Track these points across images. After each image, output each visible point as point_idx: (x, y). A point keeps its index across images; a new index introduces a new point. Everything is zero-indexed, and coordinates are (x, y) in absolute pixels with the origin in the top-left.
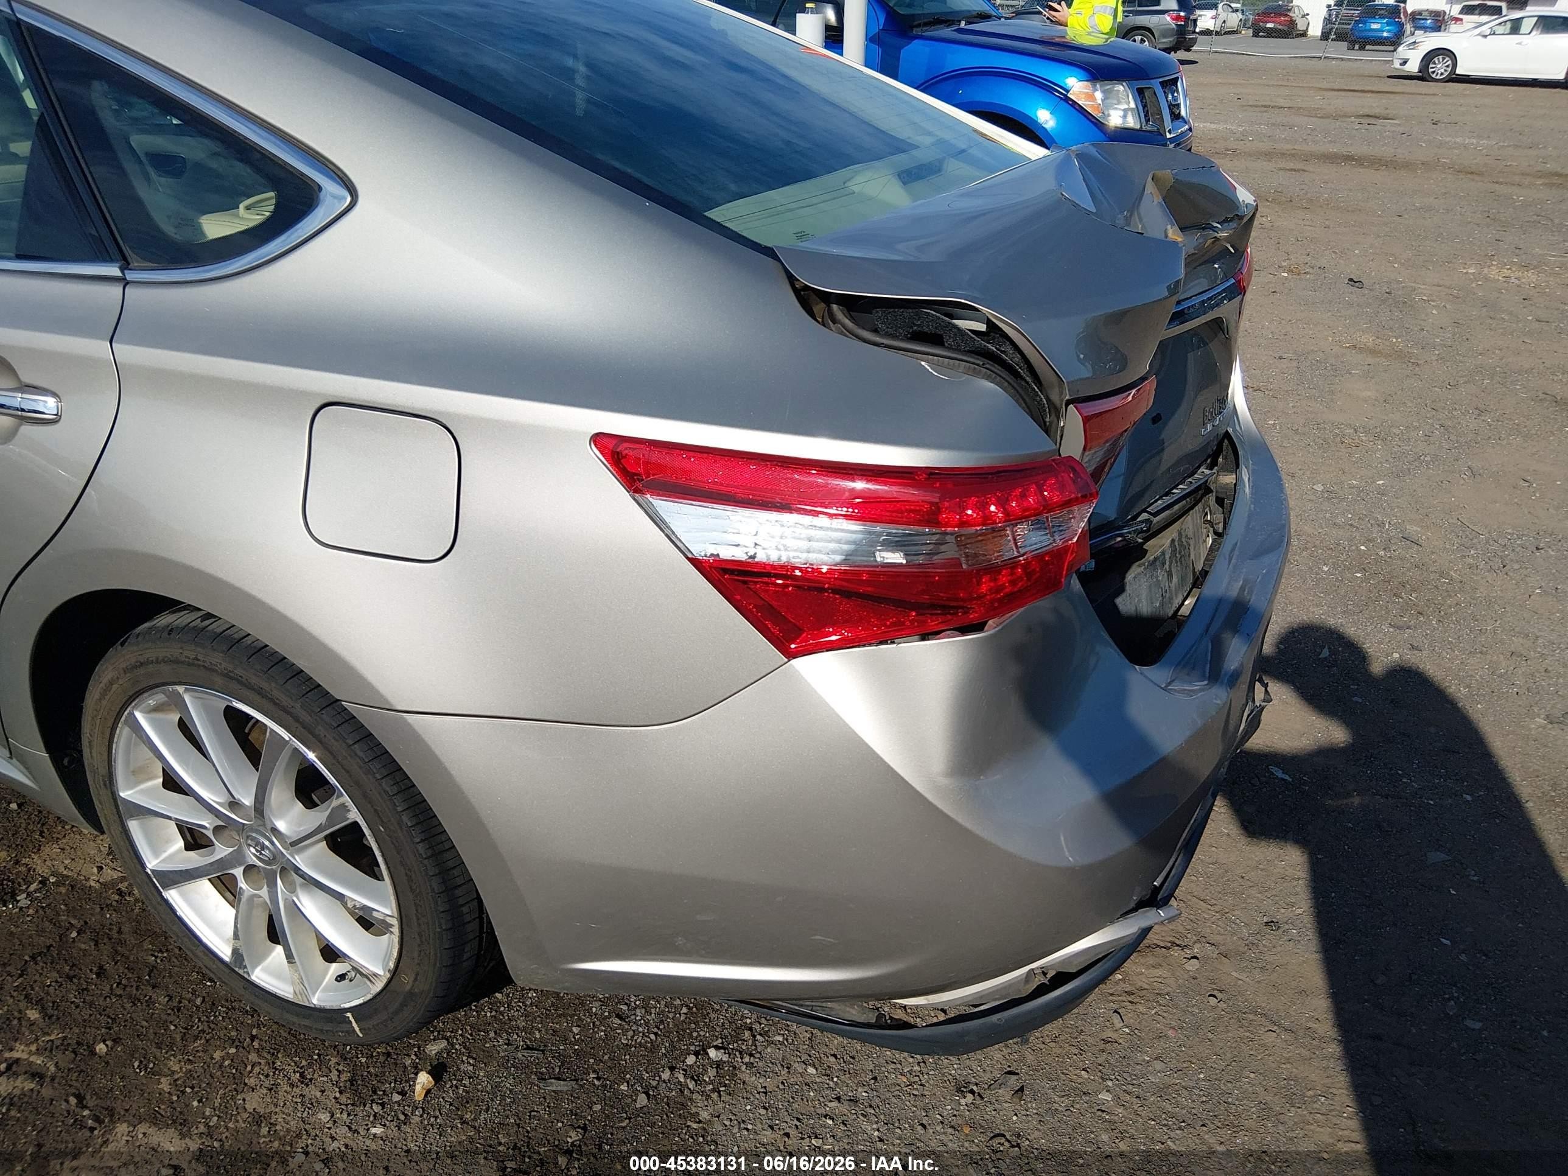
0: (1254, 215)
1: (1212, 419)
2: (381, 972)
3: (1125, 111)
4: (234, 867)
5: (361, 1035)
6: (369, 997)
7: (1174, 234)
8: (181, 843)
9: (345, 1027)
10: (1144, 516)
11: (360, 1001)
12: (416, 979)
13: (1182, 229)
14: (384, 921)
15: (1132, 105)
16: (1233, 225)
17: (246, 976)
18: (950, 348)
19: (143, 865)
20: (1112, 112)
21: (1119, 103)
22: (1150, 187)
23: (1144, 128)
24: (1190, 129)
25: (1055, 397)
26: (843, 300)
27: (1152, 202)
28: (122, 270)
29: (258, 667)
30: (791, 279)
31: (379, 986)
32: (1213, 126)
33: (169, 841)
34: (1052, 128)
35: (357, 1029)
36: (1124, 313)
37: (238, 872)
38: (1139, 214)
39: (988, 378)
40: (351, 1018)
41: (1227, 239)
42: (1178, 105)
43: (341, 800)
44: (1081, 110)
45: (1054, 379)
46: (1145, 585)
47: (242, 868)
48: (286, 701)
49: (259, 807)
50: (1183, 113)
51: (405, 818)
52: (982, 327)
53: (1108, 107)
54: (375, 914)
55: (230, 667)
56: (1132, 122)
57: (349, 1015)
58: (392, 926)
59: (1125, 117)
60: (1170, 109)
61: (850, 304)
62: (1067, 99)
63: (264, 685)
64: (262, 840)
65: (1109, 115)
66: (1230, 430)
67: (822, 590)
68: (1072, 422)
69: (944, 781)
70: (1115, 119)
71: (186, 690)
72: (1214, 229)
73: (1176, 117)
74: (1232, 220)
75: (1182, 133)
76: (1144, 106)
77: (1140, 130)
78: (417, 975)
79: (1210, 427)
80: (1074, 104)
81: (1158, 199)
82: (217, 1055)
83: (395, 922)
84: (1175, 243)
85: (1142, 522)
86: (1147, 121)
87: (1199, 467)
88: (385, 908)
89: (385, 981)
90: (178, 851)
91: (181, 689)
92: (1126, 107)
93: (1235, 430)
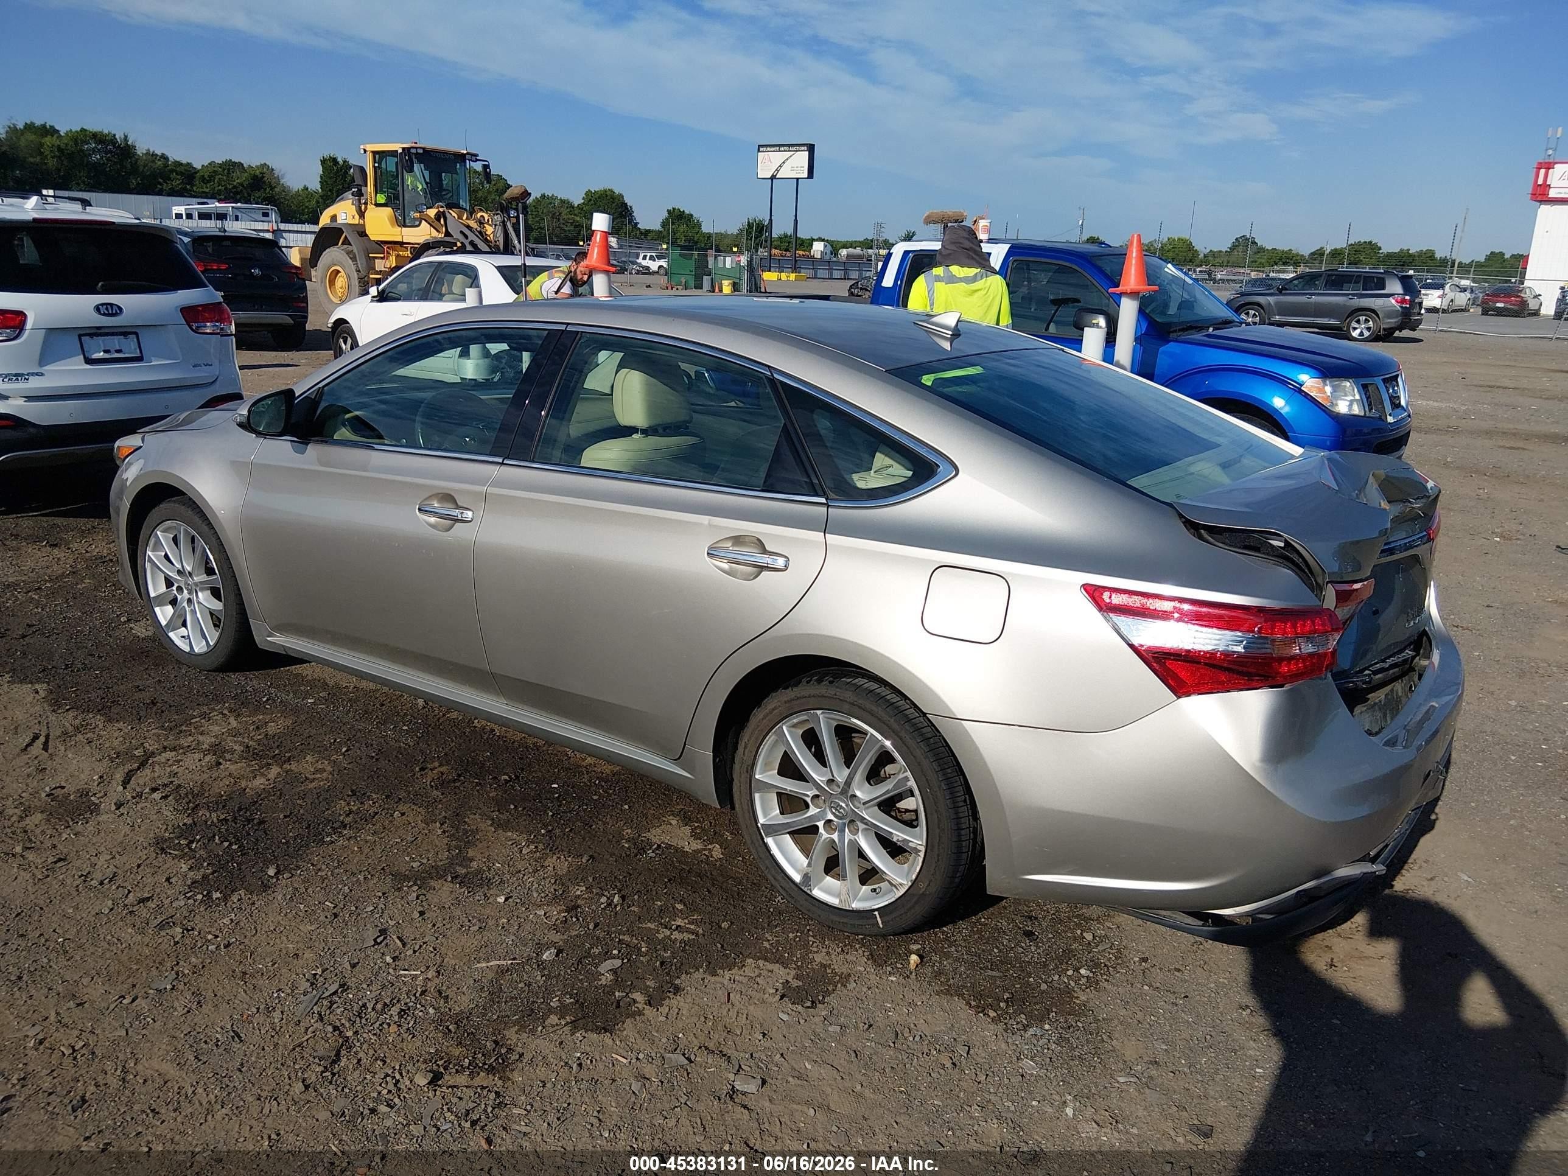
0: (1437, 496)
1: (1414, 619)
2: (905, 883)
3: (1351, 402)
4: (820, 821)
5: (881, 926)
6: (894, 899)
7: (1384, 505)
8: (778, 811)
9: (871, 921)
10: (1367, 672)
11: (887, 903)
12: (929, 885)
13: (1389, 502)
14: (915, 849)
15: (1357, 397)
16: (1424, 501)
17: (808, 892)
18: (1264, 553)
19: (756, 821)
20: (1340, 402)
21: (1346, 395)
22: (1371, 480)
23: (1367, 415)
24: (1409, 416)
25: (1320, 581)
26: (1206, 528)
27: (1372, 487)
28: (827, 499)
29: (872, 699)
30: (1181, 516)
31: (902, 891)
32: (1436, 404)
33: (772, 809)
34: (1287, 413)
35: (880, 922)
36: (1358, 542)
37: (820, 824)
38: (1365, 494)
39: (1289, 568)
40: (878, 916)
41: (1419, 509)
42: (1399, 398)
43: (905, 774)
44: (1313, 400)
45: (1320, 572)
46: (1367, 720)
47: (823, 822)
48: (886, 718)
49: (848, 783)
50: (1403, 403)
51: (943, 785)
52: (1282, 544)
53: (1337, 398)
54: (910, 844)
55: (856, 699)
56: (1356, 410)
57: (876, 913)
58: (920, 851)
59: (1350, 406)
60: (1390, 400)
61: (1211, 530)
62: (1300, 391)
63: (874, 708)
64: (841, 804)
65: (1337, 405)
66: (1427, 629)
67: (1199, 663)
68: (1330, 593)
69: (1258, 764)
70: (1342, 407)
71: (822, 713)
72: (1410, 502)
73: (1396, 405)
74: (1422, 498)
75: (1402, 419)
76: (1368, 398)
77: (1364, 416)
78: (931, 881)
79: (1412, 624)
80: (1306, 395)
81: (1376, 486)
82: (791, 935)
83: (923, 849)
84: (1385, 509)
85: (1366, 675)
86: (1370, 410)
87: (1405, 649)
88: (916, 839)
89: (906, 888)
90: (777, 815)
91: (819, 712)
92: (1352, 398)
93: (1430, 629)
